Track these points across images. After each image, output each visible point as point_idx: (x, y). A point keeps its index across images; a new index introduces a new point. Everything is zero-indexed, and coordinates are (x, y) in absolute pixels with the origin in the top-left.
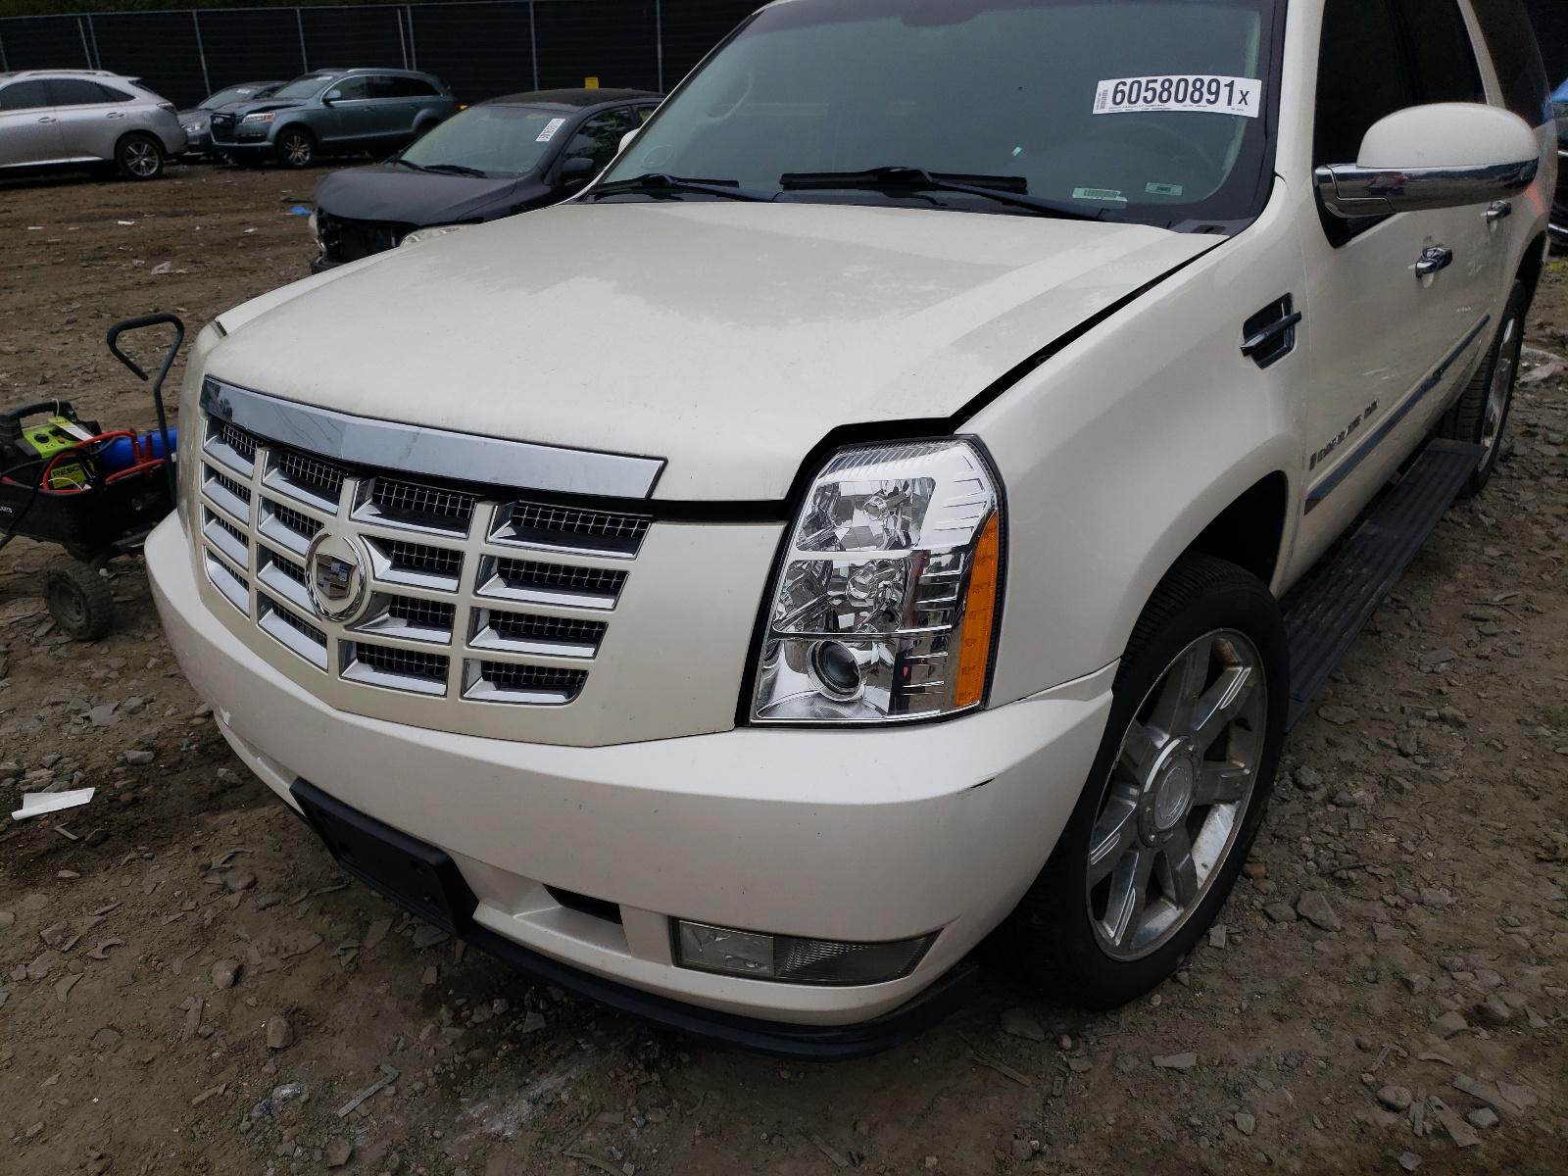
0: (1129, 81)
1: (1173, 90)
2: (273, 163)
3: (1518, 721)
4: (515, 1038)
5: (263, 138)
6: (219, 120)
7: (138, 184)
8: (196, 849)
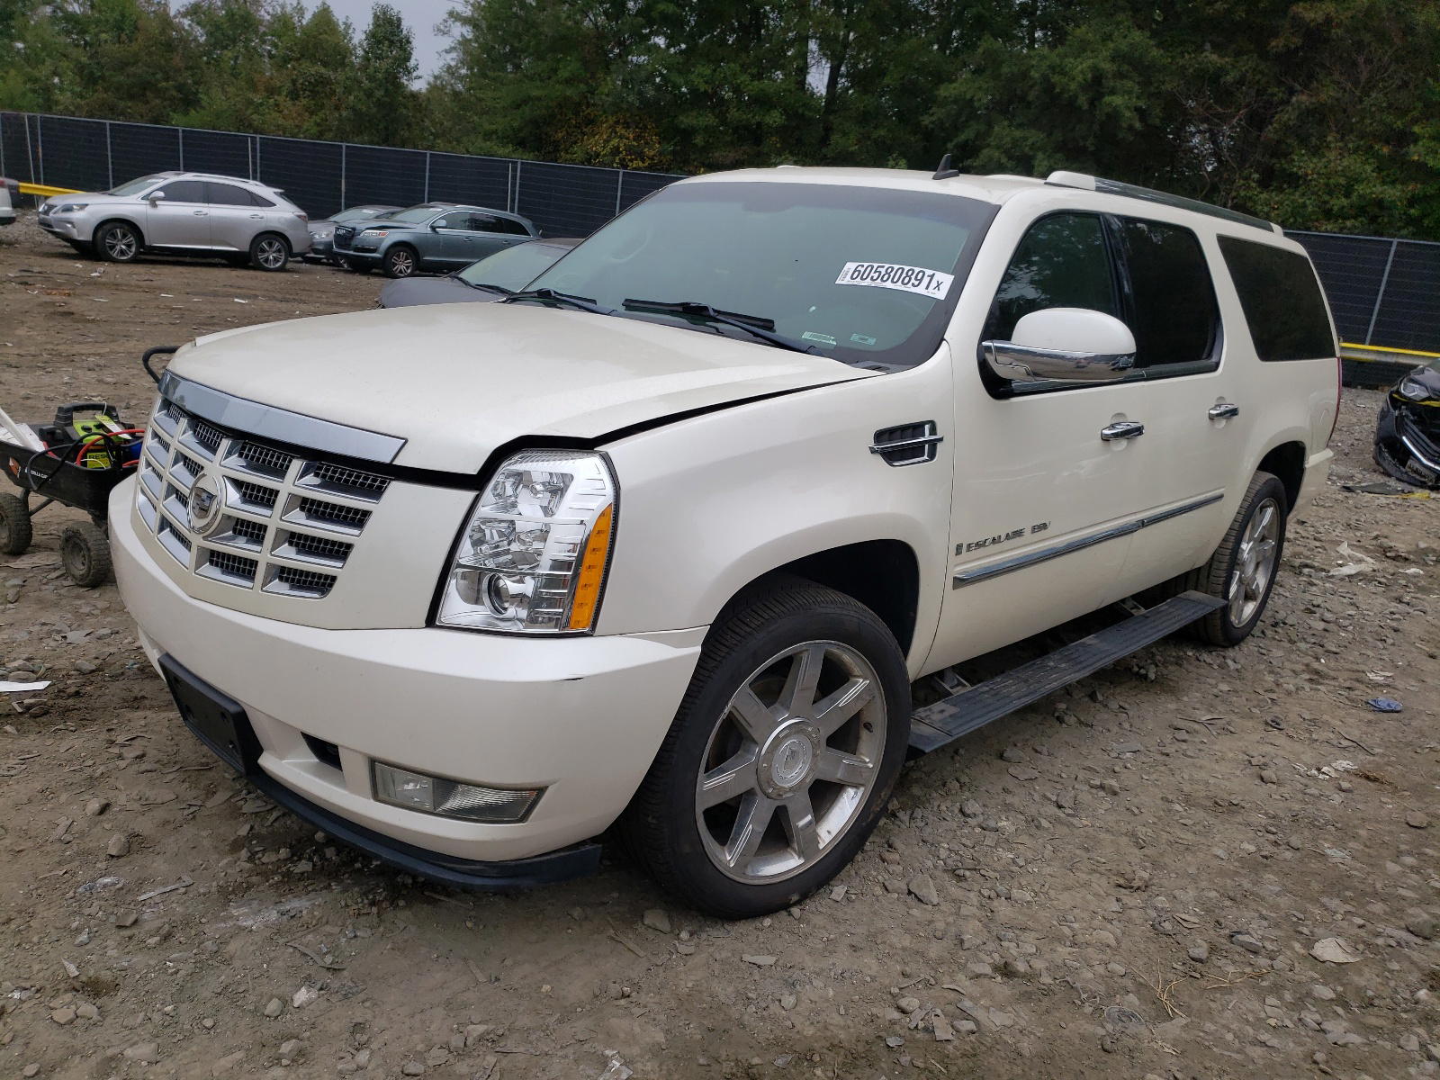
0: (866, 265)
1: (892, 274)
2: (381, 271)
3: (1162, 799)
4: (288, 874)
5: (374, 251)
6: (342, 232)
7: (264, 273)
8: (109, 730)
